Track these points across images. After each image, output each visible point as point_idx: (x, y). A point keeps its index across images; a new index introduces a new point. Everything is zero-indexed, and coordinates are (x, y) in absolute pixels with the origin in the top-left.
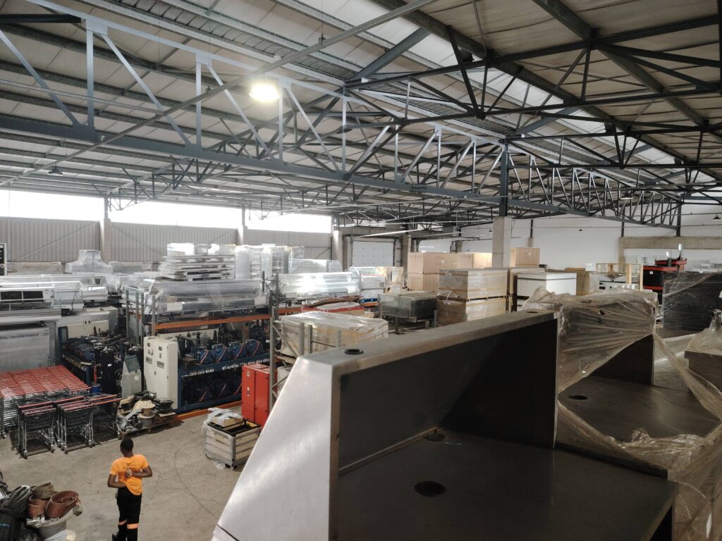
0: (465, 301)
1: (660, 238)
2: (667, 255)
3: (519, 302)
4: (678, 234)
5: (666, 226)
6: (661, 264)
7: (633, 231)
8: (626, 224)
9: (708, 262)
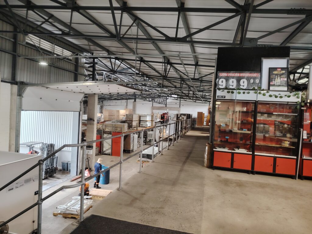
0: (133, 121)
1: (162, 107)
2: (166, 112)
3: (141, 122)
4: (166, 106)
5: (163, 104)
6: (164, 114)
7: (156, 105)
8: (153, 103)
9: (172, 114)
